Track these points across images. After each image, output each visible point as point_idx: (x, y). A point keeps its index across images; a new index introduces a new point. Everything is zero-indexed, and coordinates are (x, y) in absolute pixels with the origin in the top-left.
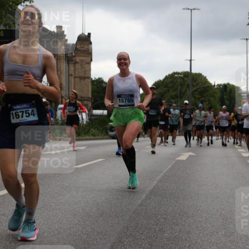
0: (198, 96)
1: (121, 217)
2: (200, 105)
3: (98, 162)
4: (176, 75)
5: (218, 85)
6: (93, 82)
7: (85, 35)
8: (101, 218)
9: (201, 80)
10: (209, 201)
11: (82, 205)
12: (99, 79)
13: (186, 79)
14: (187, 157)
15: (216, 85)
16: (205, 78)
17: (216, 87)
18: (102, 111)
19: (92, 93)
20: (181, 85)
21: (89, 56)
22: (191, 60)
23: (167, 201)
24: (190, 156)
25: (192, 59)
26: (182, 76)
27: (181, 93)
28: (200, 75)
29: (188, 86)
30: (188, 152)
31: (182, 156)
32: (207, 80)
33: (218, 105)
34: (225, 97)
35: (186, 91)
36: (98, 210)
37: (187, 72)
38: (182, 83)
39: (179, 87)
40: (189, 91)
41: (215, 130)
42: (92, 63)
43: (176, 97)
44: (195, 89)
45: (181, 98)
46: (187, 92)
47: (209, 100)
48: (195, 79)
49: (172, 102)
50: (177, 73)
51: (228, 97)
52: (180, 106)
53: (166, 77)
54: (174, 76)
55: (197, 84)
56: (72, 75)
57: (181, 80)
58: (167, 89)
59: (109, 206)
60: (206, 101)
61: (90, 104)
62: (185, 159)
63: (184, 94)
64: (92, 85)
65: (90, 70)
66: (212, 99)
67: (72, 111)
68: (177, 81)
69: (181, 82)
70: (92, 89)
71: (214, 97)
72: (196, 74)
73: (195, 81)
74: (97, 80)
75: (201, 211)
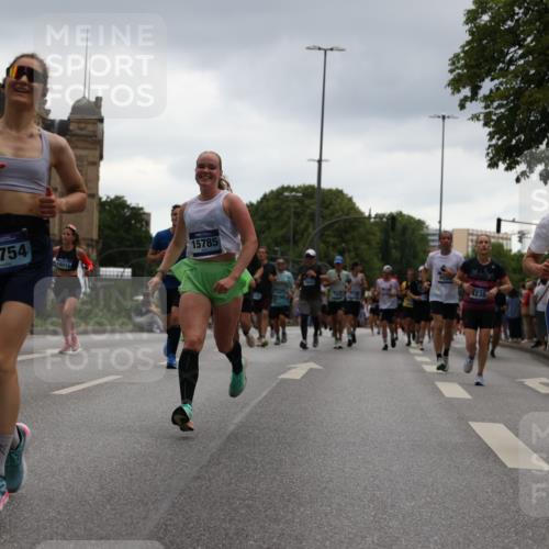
0: (333, 240)
1: (153, 504)
2: (338, 259)
3: (106, 383)
4: (286, 194)
5: (377, 216)
6: (102, 205)
7: (88, 101)
8: (108, 507)
9: (340, 204)
10: (346, 470)
11: (66, 476)
12: (117, 198)
13: (307, 202)
14: (304, 372)
15: (373, 215)
16: (350, 199)
17: (372, 220)
18: (121, 270)
19: (100, 229)
20: (297, 215)
21: (96, 149)
22: (320, 162)
23: (256, 469)
24: (311, 370)
25: (323, 158)
26: (300, 194)
27: (295, 233)
28: (338, 194)
29: (312, 217)
30: (306, 362)
31: (293, 371)
32: (354, 204)
33: (376, 260)
34: (391, 241)
35: (306, 229)
36: (102, 488)
37: (312, 187)
38: (299, 210)
39: (292, 220)
40: (314, 229)
41: (368, 315)
42: (102, 163)
43: (285, 240)
44: (327, 223)
45: (296, 243)
46: (310, 230)
47: (356, 249)
48: (328, 202)
49: (275, 252)
50: (288, 189)
51: (397, 242)
52: (294, 262)
53: (265, 198)
54: (282, 194)
55: (332, 214)
56: (56, 190)
57: (297, 204)
58: (264, 223)
59: (126, 480)
60: (349, 251)
61: (94, 255)
62: (299, 378)
63: (302, 235)
64: (100, 212)
65: (97, 178)
66: (364, 246)
67: (65, 268)
68: (288, 206)
69: (296, 207)
70: (100, 220)
71: (368, 243)
72: (330, 191)
73: (327, 208)
74: (112, 201)
75: (330, 492)
